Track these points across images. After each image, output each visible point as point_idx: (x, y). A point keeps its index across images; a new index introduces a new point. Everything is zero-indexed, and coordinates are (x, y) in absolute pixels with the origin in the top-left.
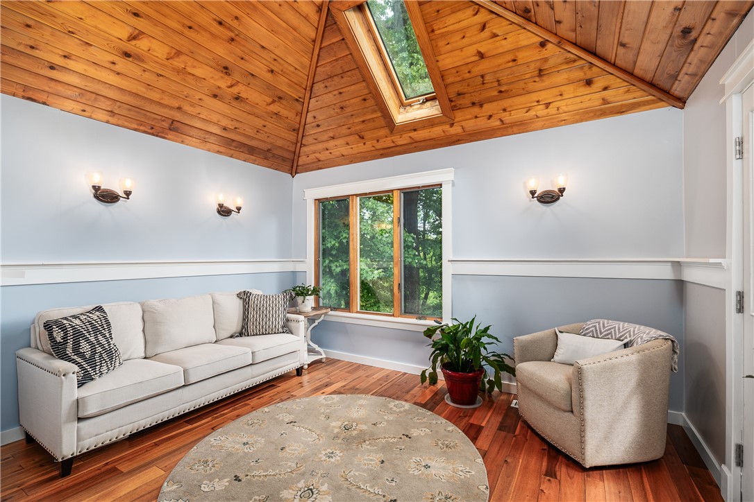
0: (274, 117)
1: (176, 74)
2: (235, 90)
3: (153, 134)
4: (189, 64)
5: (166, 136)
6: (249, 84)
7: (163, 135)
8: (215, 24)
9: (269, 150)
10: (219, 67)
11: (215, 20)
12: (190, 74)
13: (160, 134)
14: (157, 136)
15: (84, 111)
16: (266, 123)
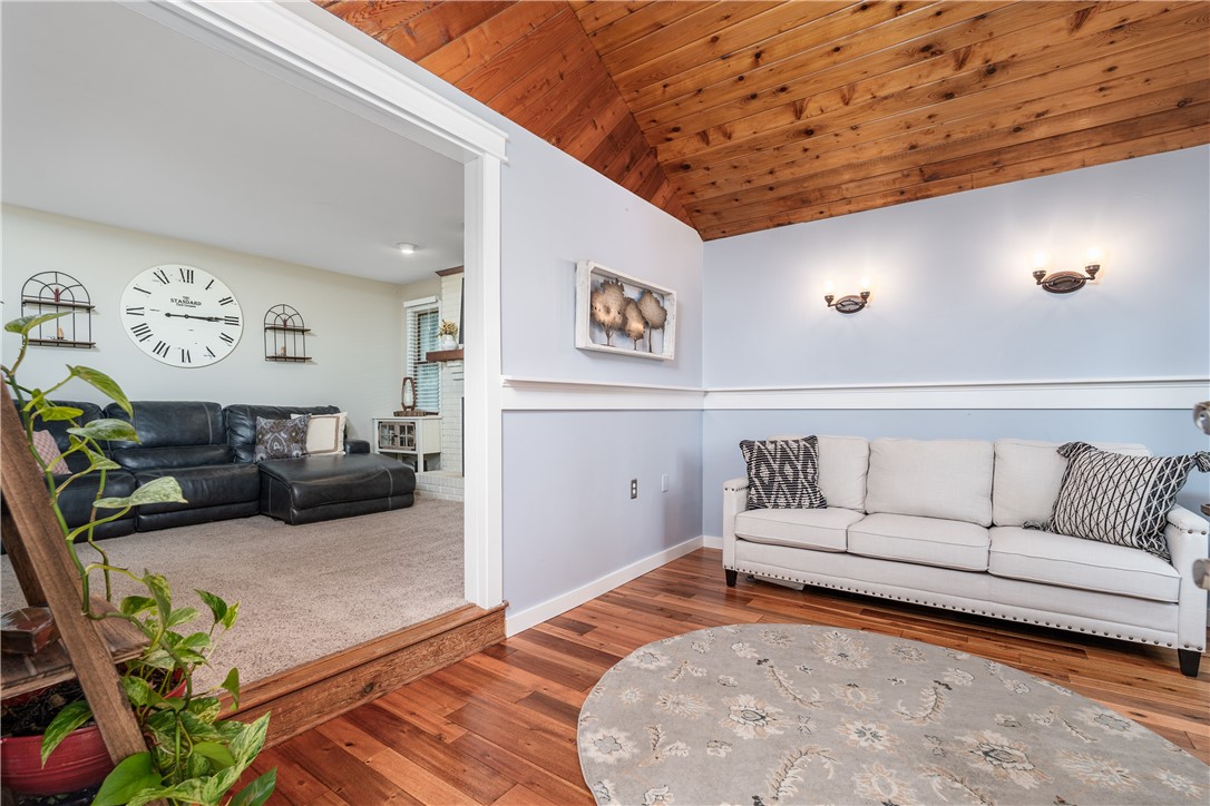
0: (1119, 35)
1: (870, 111)
2: (976, 64)
3: (910, 200)
4: (874, 88)
5: (929, 193)
6: (991, 34)
7: (924, 194)
8: (859, 15)
9: (1182, 104)
10: (916, 56)
11: (855, 12)
12: (886, 98)
13: (919, 195)
14: (917, 199)
15: (822, 213)
16: (1108, 63)
